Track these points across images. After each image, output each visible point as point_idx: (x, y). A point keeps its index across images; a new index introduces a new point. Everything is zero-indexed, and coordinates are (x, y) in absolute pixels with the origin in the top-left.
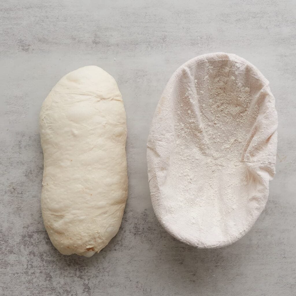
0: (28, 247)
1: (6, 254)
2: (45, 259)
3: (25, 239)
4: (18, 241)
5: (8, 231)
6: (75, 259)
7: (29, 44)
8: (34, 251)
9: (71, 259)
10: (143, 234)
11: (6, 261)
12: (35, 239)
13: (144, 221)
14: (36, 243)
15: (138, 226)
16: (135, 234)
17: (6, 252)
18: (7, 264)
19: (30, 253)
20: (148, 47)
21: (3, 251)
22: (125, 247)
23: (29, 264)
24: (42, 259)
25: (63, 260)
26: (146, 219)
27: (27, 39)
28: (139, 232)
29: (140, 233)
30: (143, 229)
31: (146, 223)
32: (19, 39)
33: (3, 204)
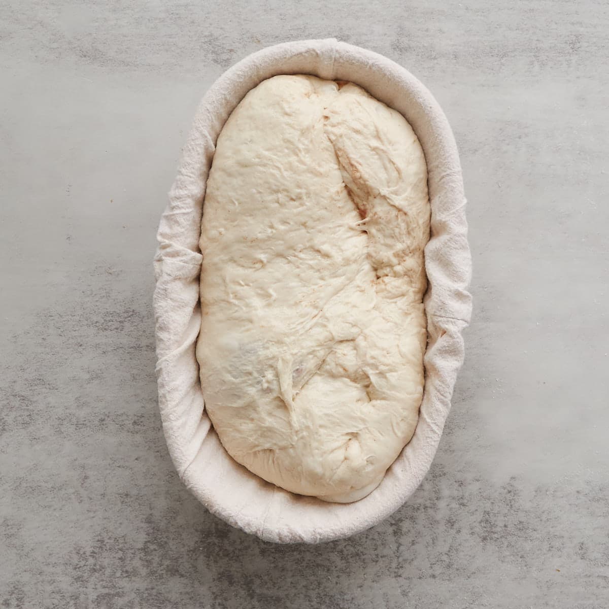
0: (216, 562)
1: (161, 577)
2: (258, 591)
3: (209, 541)
4: (192, 544)
5: (166, 519)
6: (332, 596)
7: (230, 48)
8: (230, 571)
9: (322, 594)
10: (503, 539)
11: (160, 593)
12: (235, 542)
13: (508, 507)
14: (237, 552)
15: (492, 519)
16: (484, 539)
17: (162, 572)
18: (163, 601)
19: (220, 576)
20: (532, 63)
21: (155, 569)
22: (457, 570)
23: (217, 604)
24: (249, 591)
25: (302, 596)
26: (513, 502)
27: (228, 35)
28: (495, 533)
29: (496, 535)
30: (505, 526)
31: (512, 512)
32: (207, 34)
33: (158, 452)
